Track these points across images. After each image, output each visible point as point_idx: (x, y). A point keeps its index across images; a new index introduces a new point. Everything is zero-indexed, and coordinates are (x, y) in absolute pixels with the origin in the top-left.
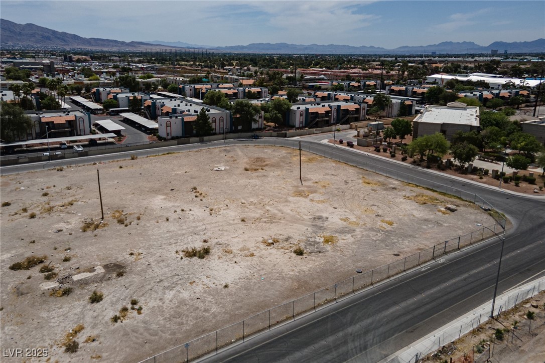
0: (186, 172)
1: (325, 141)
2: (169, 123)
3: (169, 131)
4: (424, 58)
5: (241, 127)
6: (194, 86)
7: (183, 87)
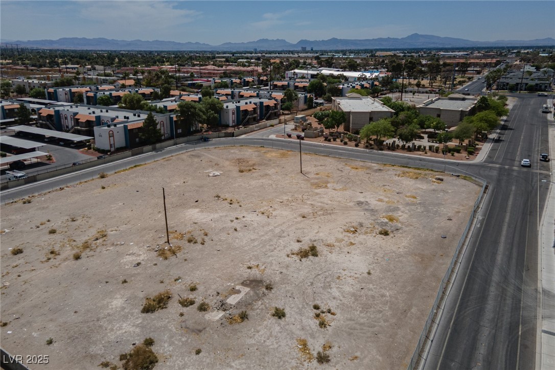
0: (184, 183)
1: (273, 137)
2: (111, 132)
3: (112, 142)
4: (253, 54)
5: (180, 130)
6: (70, 90)
7: (55, 91)
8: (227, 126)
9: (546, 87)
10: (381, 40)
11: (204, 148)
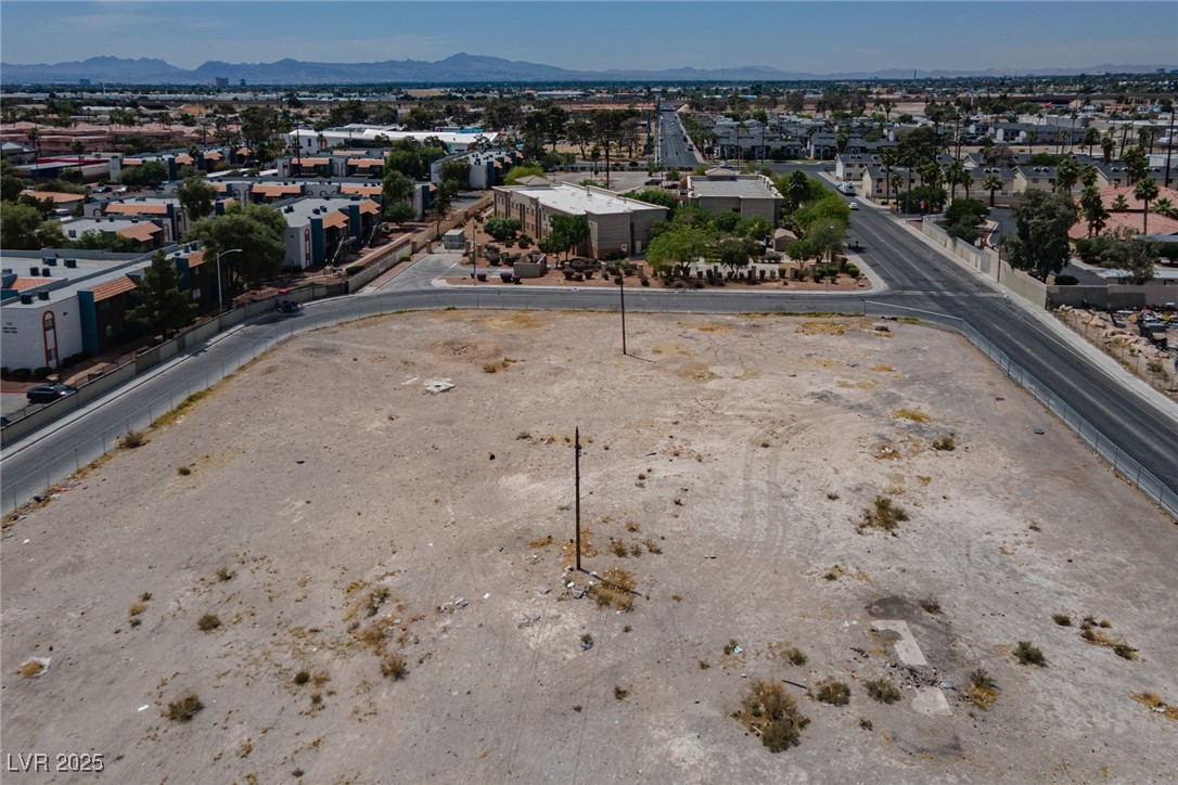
1: (441, 283)
2: (49, 316)
3: (51, 345)
8: (297, 271)
9: (796, 151)
10: (393, 64)
11: (313, 328)
